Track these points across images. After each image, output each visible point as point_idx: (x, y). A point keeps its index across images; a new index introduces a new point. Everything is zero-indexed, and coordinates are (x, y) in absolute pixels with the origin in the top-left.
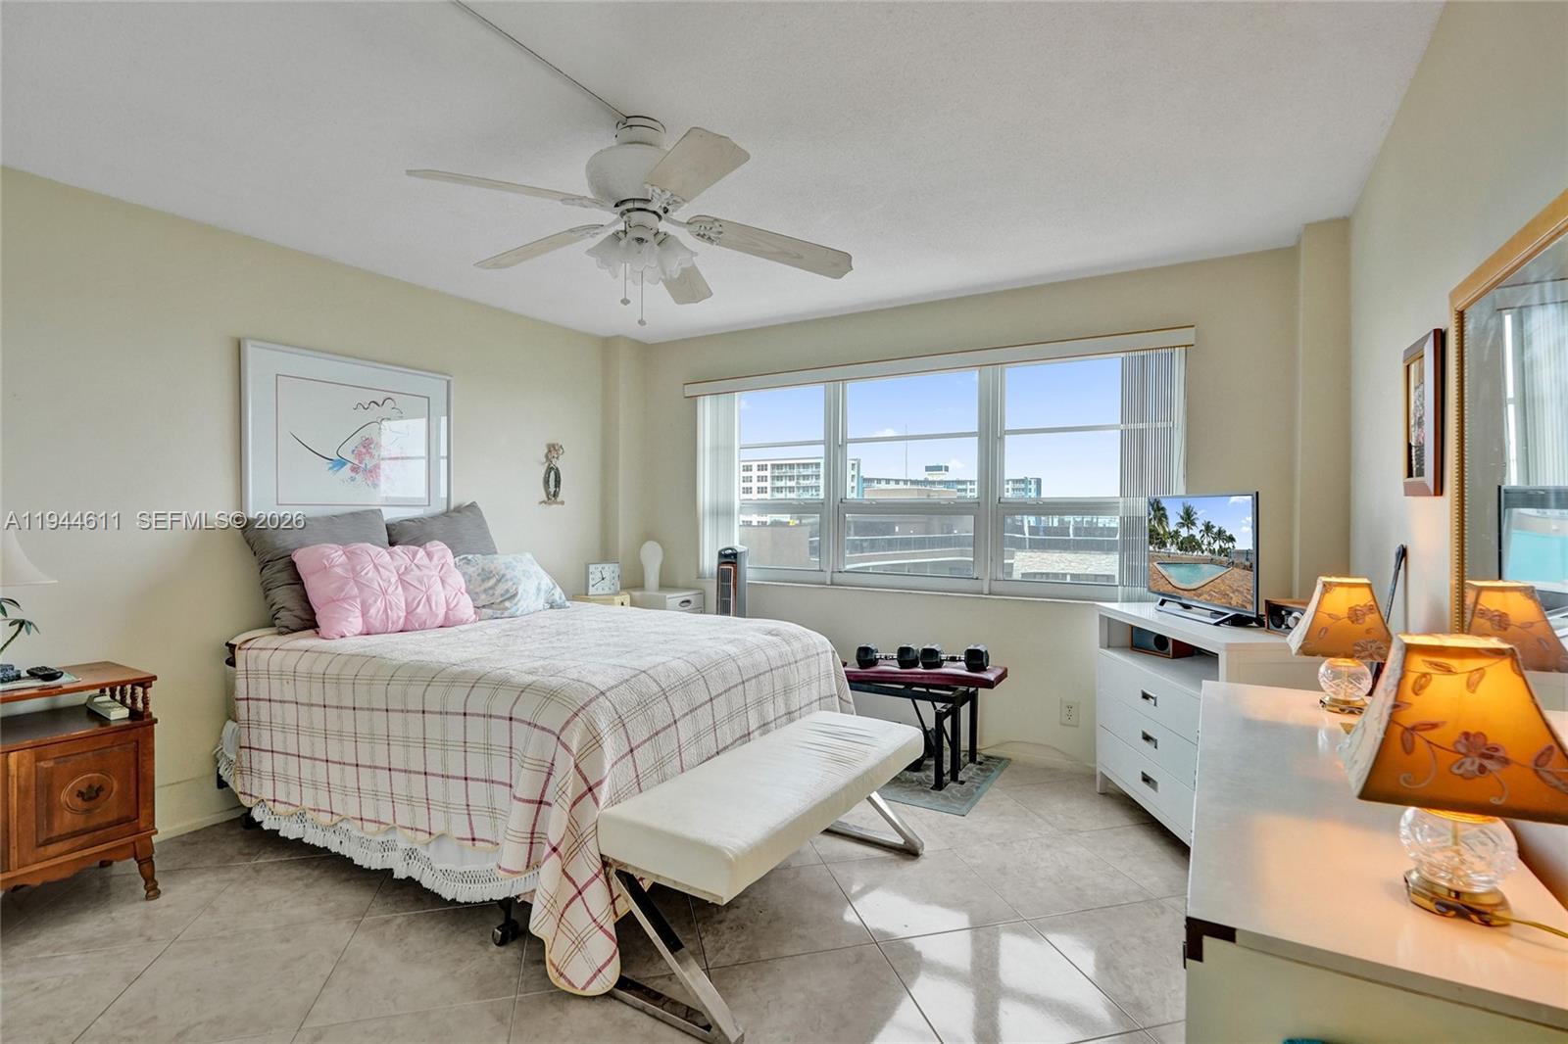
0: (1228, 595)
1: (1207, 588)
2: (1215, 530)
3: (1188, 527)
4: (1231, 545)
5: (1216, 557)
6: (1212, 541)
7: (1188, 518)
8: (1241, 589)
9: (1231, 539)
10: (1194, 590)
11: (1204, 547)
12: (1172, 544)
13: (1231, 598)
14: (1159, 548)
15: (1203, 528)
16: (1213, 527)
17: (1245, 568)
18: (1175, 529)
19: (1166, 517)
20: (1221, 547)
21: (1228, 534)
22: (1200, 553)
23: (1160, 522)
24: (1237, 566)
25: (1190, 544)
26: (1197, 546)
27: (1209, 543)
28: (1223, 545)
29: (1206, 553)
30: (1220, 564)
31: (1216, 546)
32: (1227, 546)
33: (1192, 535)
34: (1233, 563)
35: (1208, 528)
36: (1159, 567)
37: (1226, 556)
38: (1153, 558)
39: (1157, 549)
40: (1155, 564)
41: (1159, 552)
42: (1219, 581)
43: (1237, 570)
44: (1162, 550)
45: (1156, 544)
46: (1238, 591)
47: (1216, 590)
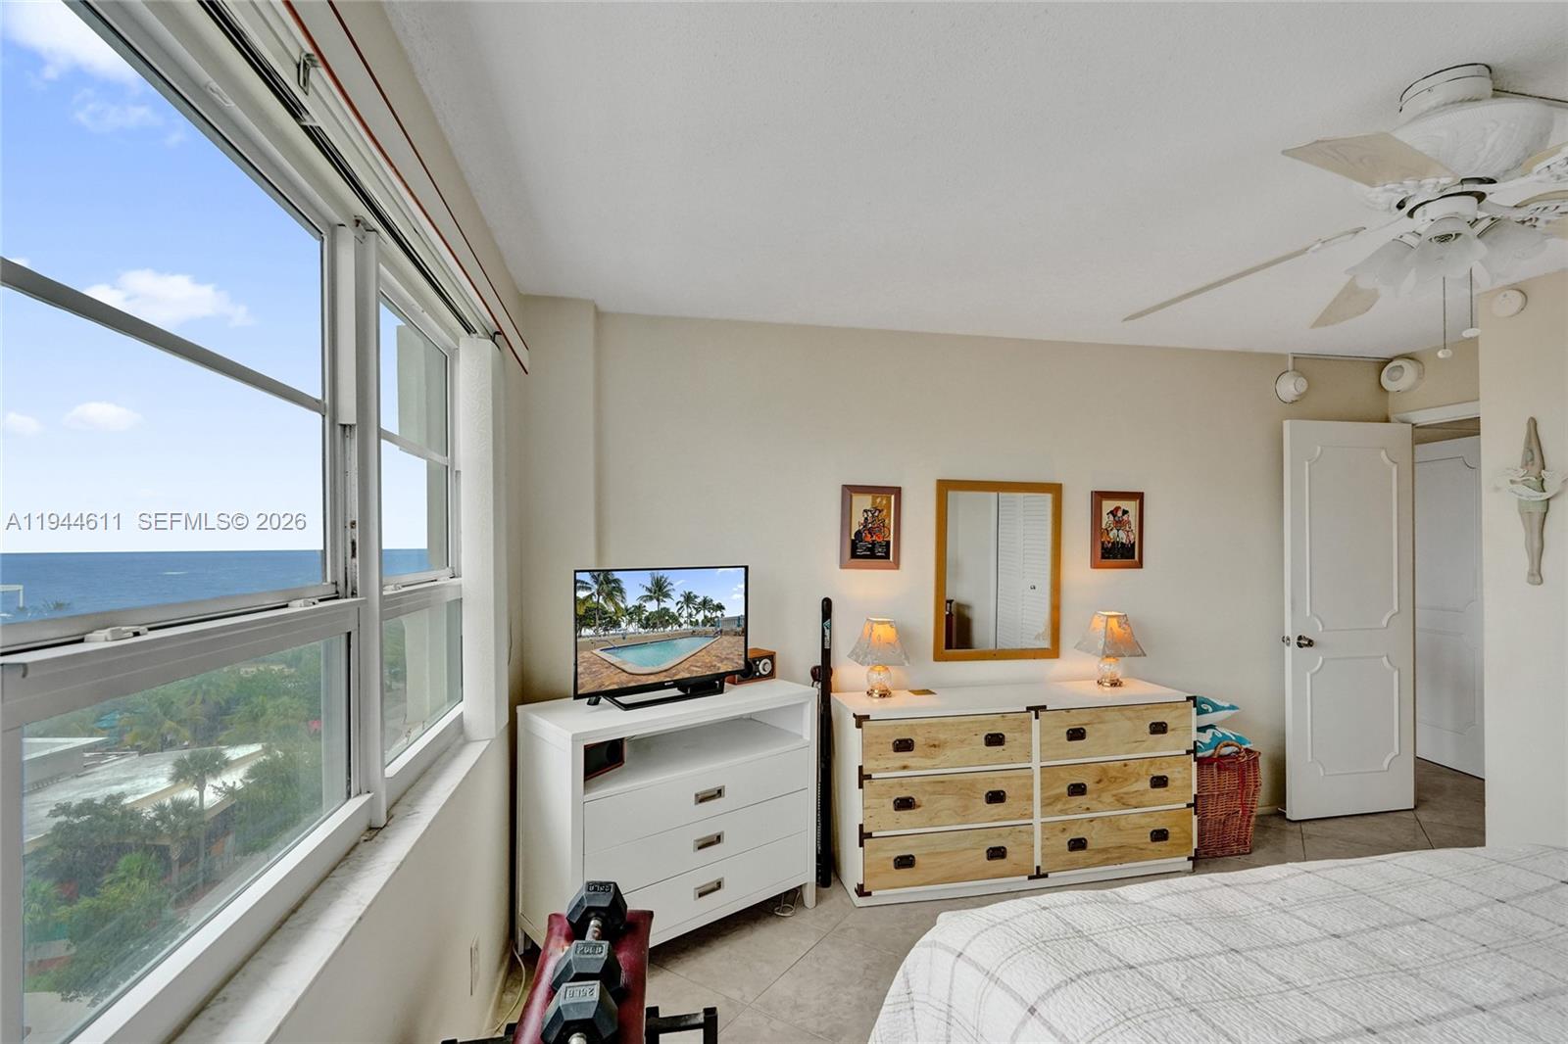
0: (715, 666)
1: (686, 665)
2: (698, 600)
3: (658, 600)
4: (719, 614)
5: (700, 628)
6: (694, 612)
7: (659, 590)
8: (731, 656)
9: (720, 607)
10: (666, 671)
11: (682, 620)
12: (630, 622)
13: (718, 669)
14: (606, 630)
15: (682, 599)
16: (696, 597)
18: (637, 604)
19: (621, 591)
20: (705, 617)
21: (715, 602)
22: (676, 627)
23: (610, 596)
24: (727, 633)
25: (664, 618)
26: (675, 619)
27: (690, 615)
28: (709, 615)
29: (685, 626)
30: (706, 635)
31: (700, 617)
32: (714, 615)
33: (665, 608)
34: (721, 631)
35: (689, 599)
36: (604, 655)
37: (712, 625)
38: (593, 644)
39: (601, 632)
40: (597, 651)
41: (605, 635)
42: (702, 653)
43: (727, 638)
44: (611, 632)
45: (600, 625)
46: (727, 659)
47: (699, 664)
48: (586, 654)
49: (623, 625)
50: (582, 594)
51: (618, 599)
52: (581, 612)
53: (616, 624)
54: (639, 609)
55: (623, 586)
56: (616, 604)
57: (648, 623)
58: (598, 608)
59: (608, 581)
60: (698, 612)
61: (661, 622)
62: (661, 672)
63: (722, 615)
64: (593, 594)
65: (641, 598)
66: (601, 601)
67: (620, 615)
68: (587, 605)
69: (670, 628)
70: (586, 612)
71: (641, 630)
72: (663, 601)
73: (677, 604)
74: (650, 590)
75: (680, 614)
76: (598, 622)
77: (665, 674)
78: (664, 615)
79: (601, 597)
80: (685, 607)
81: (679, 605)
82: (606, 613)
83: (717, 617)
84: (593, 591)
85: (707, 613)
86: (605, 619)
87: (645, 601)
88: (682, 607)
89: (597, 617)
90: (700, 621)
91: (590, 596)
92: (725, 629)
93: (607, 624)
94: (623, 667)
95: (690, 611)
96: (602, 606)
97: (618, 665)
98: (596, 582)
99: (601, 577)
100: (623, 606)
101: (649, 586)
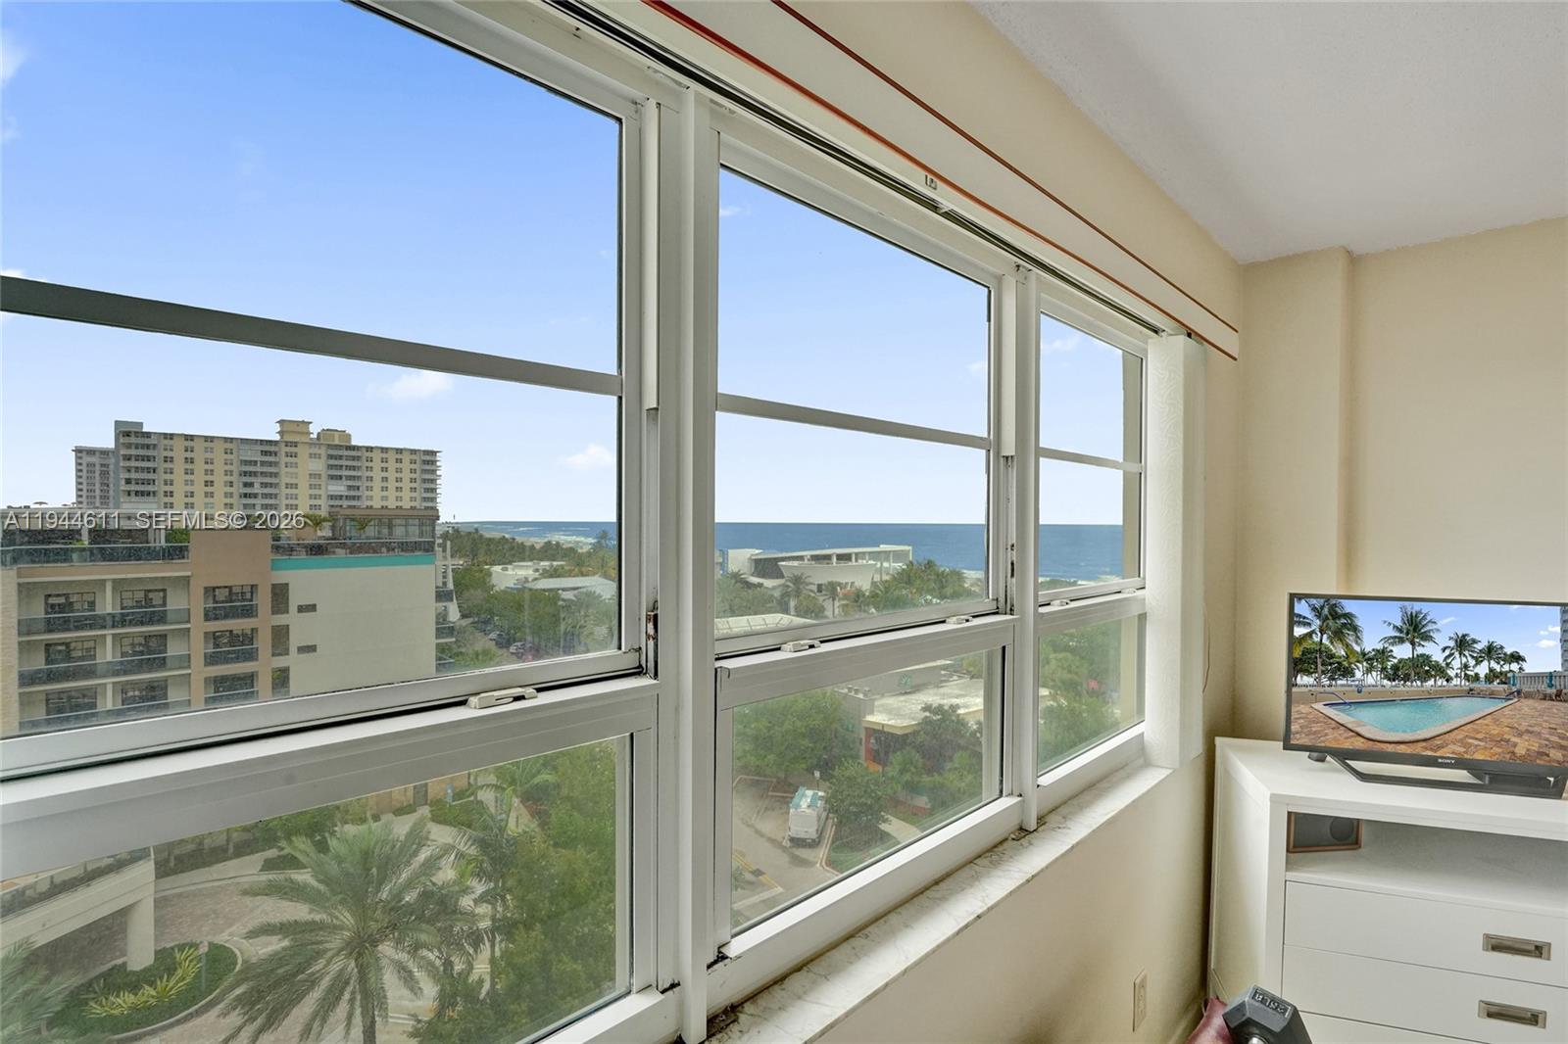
0: (1508, 741)
1: (1459, 735)
2: (1479, 647)
3: (1413, 643)
4: (1515, 667)
5: (1482, 686)
6: (1472, 662)
7: (1414, 629)
8: (1536, 729)
9: (1516, 658)
11: (1451, 673)
12: (1369, 671)
13: (1515, 745)
14: (1332, 678)
15: (1452, 644)
16: (1474, 641)
17: (1545, 697)
18: (1379, 647)
19: (1355, 629)
20: (1492, 670)
21: (1509, 650)
22: (1441, 682)
23: (1338, 635)
24: (1528, 696)
25: (1422, 668)
26: (1440, 671)
27: (1466, 666)
28: (1498, 668)
29: (1456, 682)
30: (1492, 695)
31: (1482, 670)
32: (1506, 668)
33: (1422, 655)
34: (1519, 692)
35: (1463, 643)
36: (1331, 712)
37: (1503, 683)
38: (1314, 697)
39: (1325, 681)
40: (1319, 706)
41: (1330, 686)
42: (1488, 720)
43: (1530, 702)
44: (1339, 682)
45: (1323, 672)
46: (1528, 732)
47: (1479, 736)
48: (1304, 709)
49: (1358, 674)
50: (1299, 631)
51: (1351, 640)
52: (1297, 653)
53: (1348, 672)
54: (1382, 654)
55: (1359, 622)
56: (1347, 646)
57: (1397, 673)
58: (1320, 649)
59: (1335, 616)
60: (1478, 662)
61: (1417, 674)
62: (1418, 741)
63: (1520, 668)
64: (1313, 632)
65: (1386, 639)
66: (1325, 641)
67: (1353, 660)
68: (1305, 645)
69: (1431, 682)
70: (1303, 653)
71: (1385, 682)
72: (1420, 645)
73: (1444, 650)
74: (1400, 630)
75: (1448, 664)
76: (1320, 668)
77: (1424, 744)
78: (1423, 664)
79: (1325, 636)
80: (1457, 654)
81: (1447, 652)
82: (1332, 656)
83: (1511, 671)
84: (1313, 627)
85: (1493, 664)
86: (1331, 664)
87: (1393, 644)
88: (1451, 655)
89: (1319, 661)
90: (1482, 676)
91: (1310, 635)
92: (1525, 689)
93: (1334, 672)
94: (1359, 730)
95: (1464, 660)
96: (1328, 648)
97: (1350, 726)
98: (1319, 616)
99: (1326, 611)
100: (1357, 649)
101: (1399, 623)
